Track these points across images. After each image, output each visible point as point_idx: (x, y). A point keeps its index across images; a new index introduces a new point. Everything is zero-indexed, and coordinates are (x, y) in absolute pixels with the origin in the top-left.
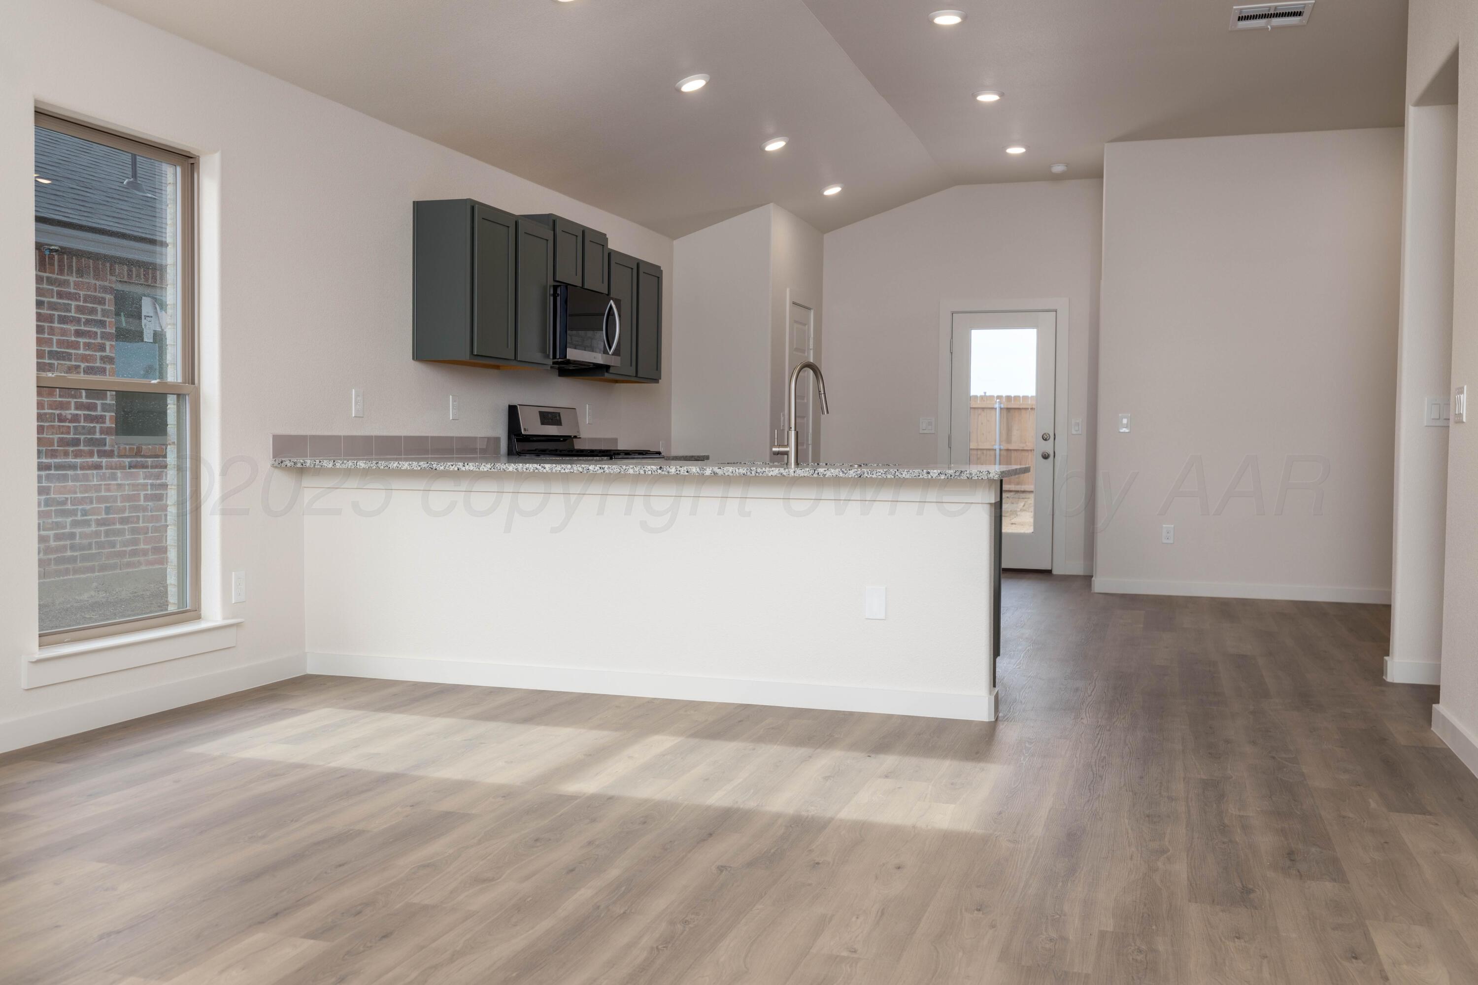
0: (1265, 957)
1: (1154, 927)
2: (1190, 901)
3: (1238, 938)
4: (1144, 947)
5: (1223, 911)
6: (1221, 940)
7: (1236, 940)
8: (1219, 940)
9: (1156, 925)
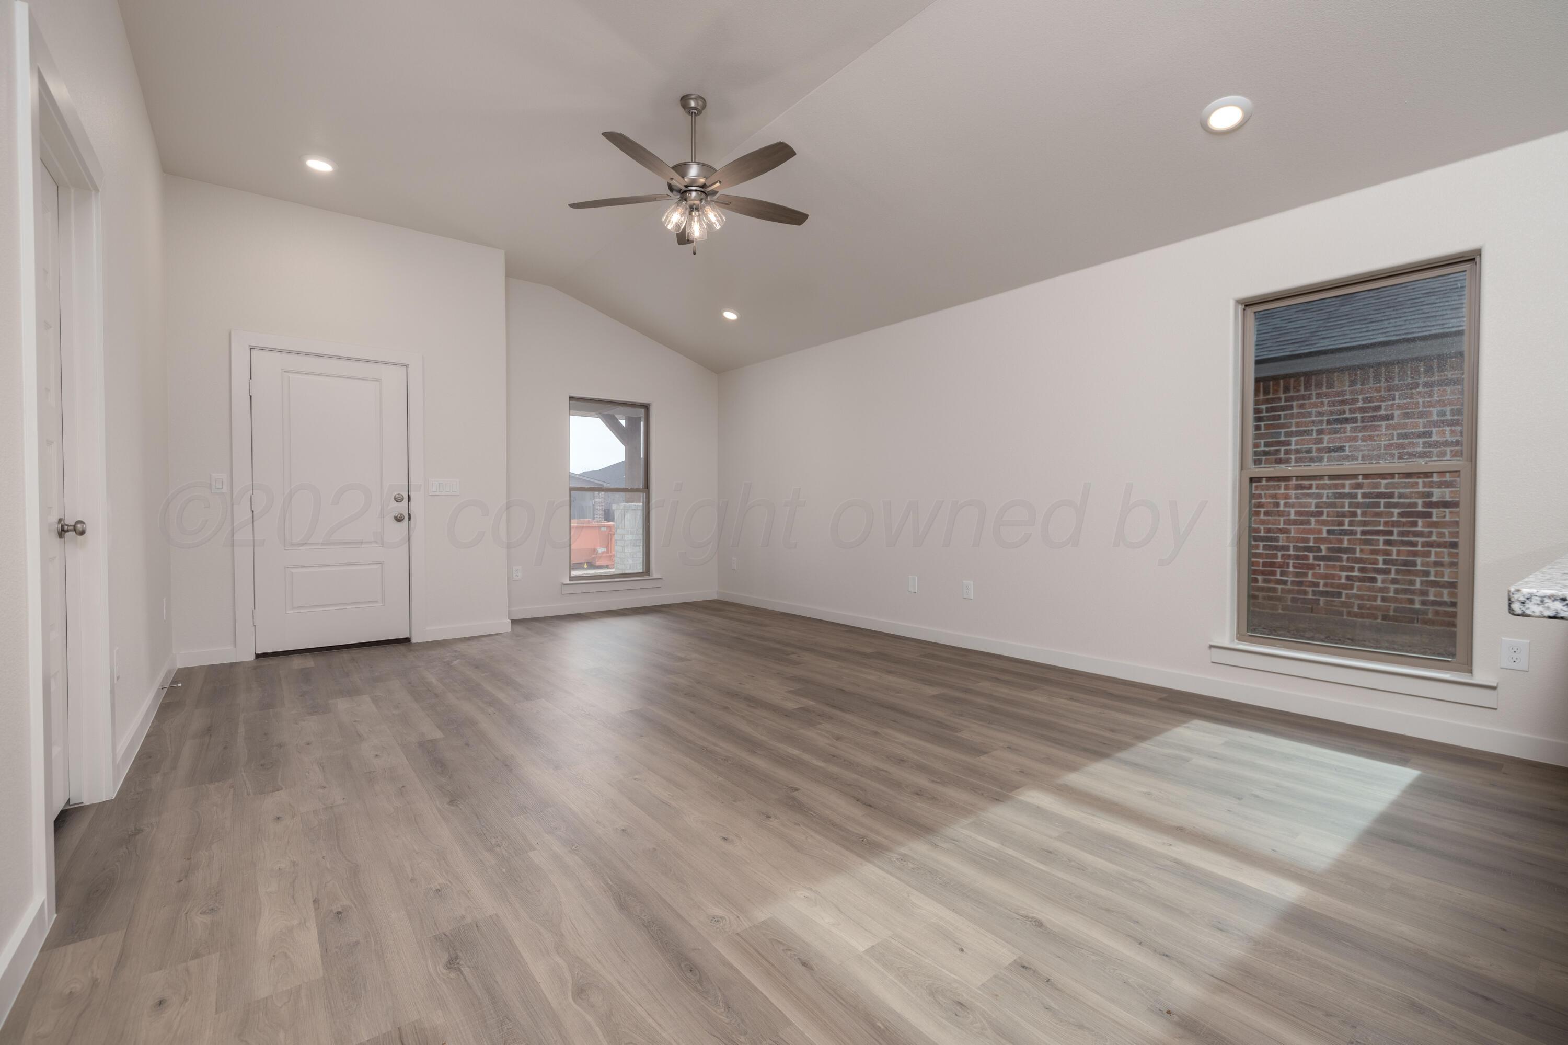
0: (412, 880)
1: (504, 870)
2: (496, 915)
3: (438, 890)
4: (498, 849)
5: (463, 917)
6: (450, 882)
7: (438, 887)
8: (452, 881)
9: (503, 873)
